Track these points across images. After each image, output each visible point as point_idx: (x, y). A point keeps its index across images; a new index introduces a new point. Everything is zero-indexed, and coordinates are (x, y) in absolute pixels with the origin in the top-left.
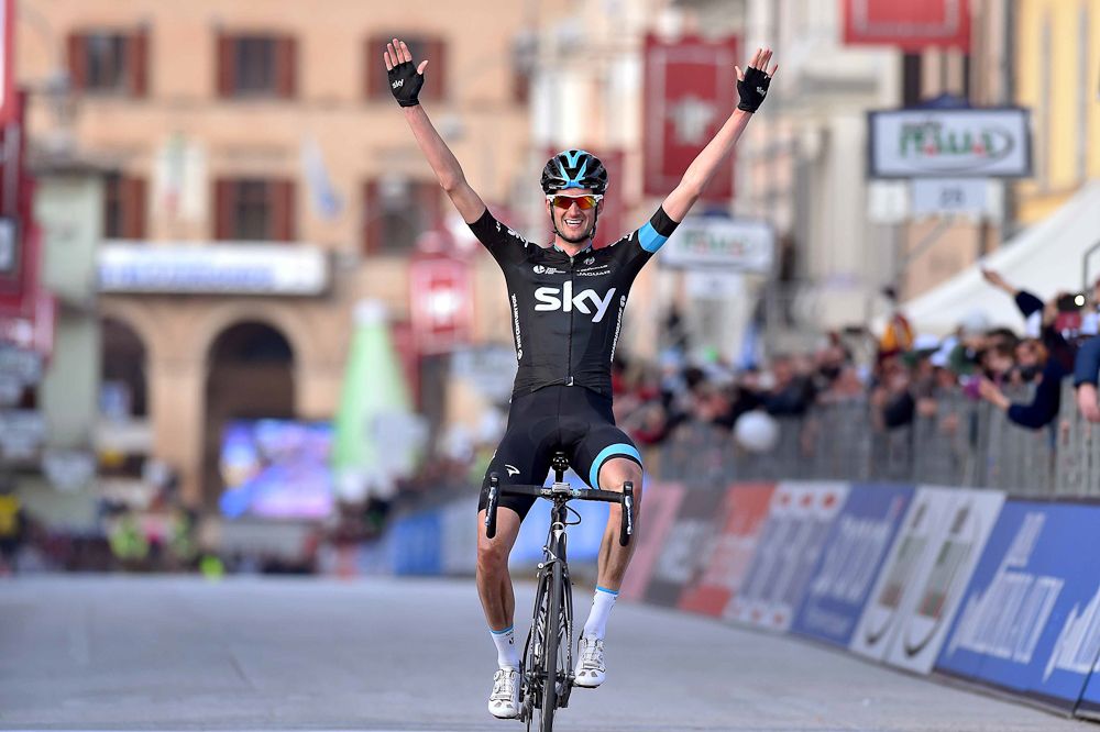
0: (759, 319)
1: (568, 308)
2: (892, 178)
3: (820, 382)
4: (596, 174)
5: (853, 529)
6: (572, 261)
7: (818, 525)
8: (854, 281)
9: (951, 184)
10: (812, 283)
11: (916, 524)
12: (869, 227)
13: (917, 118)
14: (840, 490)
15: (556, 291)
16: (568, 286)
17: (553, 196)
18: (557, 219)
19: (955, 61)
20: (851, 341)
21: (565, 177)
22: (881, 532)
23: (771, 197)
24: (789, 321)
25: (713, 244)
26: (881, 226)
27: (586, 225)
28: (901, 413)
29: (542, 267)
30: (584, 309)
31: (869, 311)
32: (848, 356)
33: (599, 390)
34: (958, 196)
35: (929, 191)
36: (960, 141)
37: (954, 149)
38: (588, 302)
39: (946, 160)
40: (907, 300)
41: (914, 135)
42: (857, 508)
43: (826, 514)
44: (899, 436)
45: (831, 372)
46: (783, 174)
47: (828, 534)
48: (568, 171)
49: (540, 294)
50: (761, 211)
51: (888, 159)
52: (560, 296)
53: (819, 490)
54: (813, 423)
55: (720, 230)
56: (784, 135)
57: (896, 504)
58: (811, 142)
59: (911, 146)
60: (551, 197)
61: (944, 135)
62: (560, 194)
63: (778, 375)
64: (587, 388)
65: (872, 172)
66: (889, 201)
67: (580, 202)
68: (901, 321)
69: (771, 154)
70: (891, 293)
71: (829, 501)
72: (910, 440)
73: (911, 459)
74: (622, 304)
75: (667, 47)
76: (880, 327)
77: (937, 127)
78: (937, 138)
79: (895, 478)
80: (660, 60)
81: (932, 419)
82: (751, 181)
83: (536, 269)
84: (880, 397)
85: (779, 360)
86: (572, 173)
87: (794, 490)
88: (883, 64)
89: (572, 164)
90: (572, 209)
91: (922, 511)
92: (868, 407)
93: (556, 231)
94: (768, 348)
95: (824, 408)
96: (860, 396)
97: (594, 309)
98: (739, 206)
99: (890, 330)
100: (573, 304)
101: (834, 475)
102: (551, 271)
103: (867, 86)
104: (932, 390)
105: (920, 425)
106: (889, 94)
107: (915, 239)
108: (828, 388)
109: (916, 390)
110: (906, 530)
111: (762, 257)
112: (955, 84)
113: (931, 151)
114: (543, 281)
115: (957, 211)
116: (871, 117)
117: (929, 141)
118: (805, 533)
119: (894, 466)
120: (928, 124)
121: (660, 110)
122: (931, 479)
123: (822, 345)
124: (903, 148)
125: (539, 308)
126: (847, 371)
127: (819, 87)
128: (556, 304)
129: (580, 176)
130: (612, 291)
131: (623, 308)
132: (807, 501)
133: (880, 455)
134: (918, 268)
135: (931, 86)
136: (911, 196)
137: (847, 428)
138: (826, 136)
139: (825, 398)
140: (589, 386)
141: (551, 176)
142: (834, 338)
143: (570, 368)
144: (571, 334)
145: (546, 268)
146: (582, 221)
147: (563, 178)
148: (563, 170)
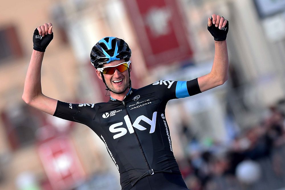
1: (132, 131)
3: (273, 134)
4: (124, 50)
6: (124, 103)
15: (121, 124)
16: (127, 118)
17: (102, 69)
18: (108, 82)
24: (246, 108)
26: (276, 43)
27: (125, 81)
29: (107, 113)
30: (142, 128)
33: (171, 171)
38: (142, 123)
48: (108, 52)
49: (112, 129)
52: (125, 126)
60: (101, 70)
62: (106, 66)
64: (163, 172)
67: (119, 68)
74: (163, 118)
83: (104, 116)
86: (111, 53)
89: (109, 46)
90: (116, 74)
93: (108, 89)
97: (148, 126)
100: (134, 128)
102: (113, 113)
123: (267, 115)
125: (115, 137)
128: (124, 132)
129: (116, 54)
130: (155, 114)
131: (165, 120)
140: (164, 170)
141: (99, 58)
143: (148, 165)
144: (140, 145)
145: (109, 113)
146: (123, 79)
147: (106, 57)
148: (105, 52)
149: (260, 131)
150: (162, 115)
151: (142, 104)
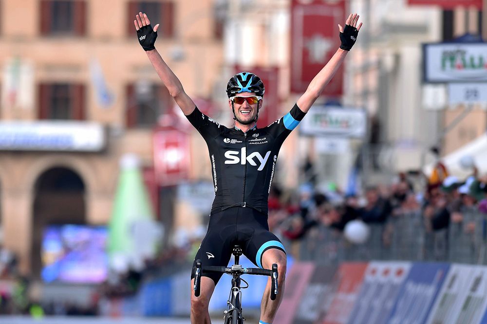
0: (358, 166)
1: (243, 162)
2: (436, 83)
3: (394, 202)
4: (257, 84)
5: (413, 289)
6: (245, 135)
7: (393, 287)
8: (414, 143)
9: (472, 86)
10: (390, 144)
11: (450, 286)
12: (423, 112)
13: (451, 48)
14: (406, 266)
15: (237, 153)
16: (244, 150)
17: (234, 97)
18: (236, 111)
19: (473, 14)
20: (412, 179)
21: (240, 86)
22: (430, 291)
23: (365, 94)
24: (376, 167)
25: (331, 122)
26: (430, 111)
27: (252, 113)
28: (441, 221)
29: (228, 139)
30: (253, 163)
31: (423, 161)
32: (411, 187)
33: (260, 210)
34: (475, 94)
35: (459, 91)
36: (476, 61)
37: (473, 66)
38: (255, 159)
39: (469, 72)
40: (444, 155)
41: (449, 58)
42: (415, 277)
43: (398, 280)
44: (440, 234)
45: (401, 197)
46: (372, 81)
47: (399, 292)
48: (242, 83)
49: (227, 154)
50: (359, 103)
51: (434, 72)
52: (239, 156)
53: (394, 266)
54: (390, 227)
55: (335, 113)
56: (373, 58)
57: (439, 274)
58: (389, 62)
59: (448, 64)
60: (232, 98)
61: (467, 58)
62: (238, 96)
63: (369, 199)
64: (253, 209)
65: (425, 79)
66: (434, 96)
67: (249, 100)
68: (441, 168)
69: (365, 69)
70: (436, 151)
71: (399, 272)
72: (447, 237)
73: (447, 247)
74: (275, 160)
75: (304, 6)
76: (429, 170)
77: (463, 53)
78: (463, 60)
79: (438, 259)
80: (300, 13)
81: (460, 224)
82: (353, 84)
83: (225, 140)
84: (429, 211)
85: (370, 190)
86: (244, 84)
87: (380, 266)
88: (432, 16)
90: (245, 104)
91: (454, 278)
92: (422, 217)
93: (235, 118)
94: (364, 183)
95: (397, 218)
96: (417, 210)
97: (258, 163)
98: (346, 100)
99: (435, 172)
100: (246, 160)
101: (403, 257)
102: (234, 141)
103: (422, 29)
104: (460, 207)
105: (453, 228)
106: (435, 33)
107: (450, 119)
108: (398, 206)
109: (450, 207)
110: (444, 290)
111: (360, 129)
112: (473, 28)
113: (459, 67)
114: (229, 147)
115: (475, 102)
116: (425, 47)
117: (458, 61)
118: (385, 292)
119: (437, 252)
120: (458, 51)
121: (300, 43)
122: (460, 260)
123: (396, 181)
124: (443, 66)
125: (227, 162)
126: (410, 197)
127: (393, 29)
128: (237, 160)
129: (249, 85)
130: (268, 153)
131: (275, 162)
132: (386, 272)
133: (429, 246)
134: (452, 136)
135: (459, 29)
136: (447, 93)
137: (410, 230)
138: (397, 58)
139: (397, 212)
140: (254, 207)
141: (232, 86)
142: (403, 177)
143: (244, 197)
144: (245, 178)
145: (231, 140)
146: (250, 111)
147: (239, 87)
148: (239, 82)
149: (385, 193)
150: (275, 156)
151: (259, 142)
